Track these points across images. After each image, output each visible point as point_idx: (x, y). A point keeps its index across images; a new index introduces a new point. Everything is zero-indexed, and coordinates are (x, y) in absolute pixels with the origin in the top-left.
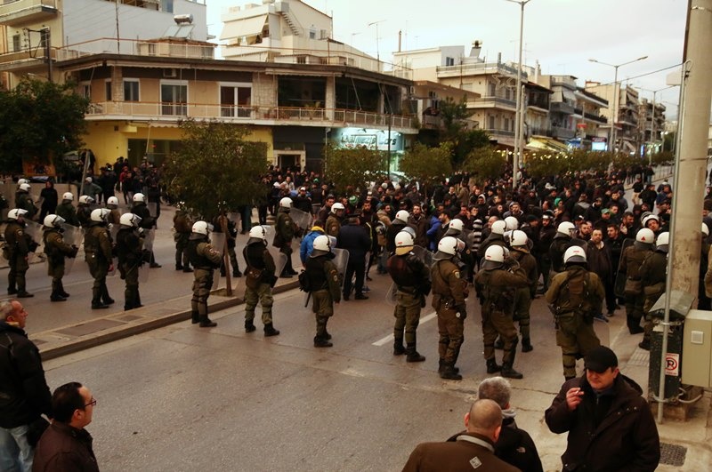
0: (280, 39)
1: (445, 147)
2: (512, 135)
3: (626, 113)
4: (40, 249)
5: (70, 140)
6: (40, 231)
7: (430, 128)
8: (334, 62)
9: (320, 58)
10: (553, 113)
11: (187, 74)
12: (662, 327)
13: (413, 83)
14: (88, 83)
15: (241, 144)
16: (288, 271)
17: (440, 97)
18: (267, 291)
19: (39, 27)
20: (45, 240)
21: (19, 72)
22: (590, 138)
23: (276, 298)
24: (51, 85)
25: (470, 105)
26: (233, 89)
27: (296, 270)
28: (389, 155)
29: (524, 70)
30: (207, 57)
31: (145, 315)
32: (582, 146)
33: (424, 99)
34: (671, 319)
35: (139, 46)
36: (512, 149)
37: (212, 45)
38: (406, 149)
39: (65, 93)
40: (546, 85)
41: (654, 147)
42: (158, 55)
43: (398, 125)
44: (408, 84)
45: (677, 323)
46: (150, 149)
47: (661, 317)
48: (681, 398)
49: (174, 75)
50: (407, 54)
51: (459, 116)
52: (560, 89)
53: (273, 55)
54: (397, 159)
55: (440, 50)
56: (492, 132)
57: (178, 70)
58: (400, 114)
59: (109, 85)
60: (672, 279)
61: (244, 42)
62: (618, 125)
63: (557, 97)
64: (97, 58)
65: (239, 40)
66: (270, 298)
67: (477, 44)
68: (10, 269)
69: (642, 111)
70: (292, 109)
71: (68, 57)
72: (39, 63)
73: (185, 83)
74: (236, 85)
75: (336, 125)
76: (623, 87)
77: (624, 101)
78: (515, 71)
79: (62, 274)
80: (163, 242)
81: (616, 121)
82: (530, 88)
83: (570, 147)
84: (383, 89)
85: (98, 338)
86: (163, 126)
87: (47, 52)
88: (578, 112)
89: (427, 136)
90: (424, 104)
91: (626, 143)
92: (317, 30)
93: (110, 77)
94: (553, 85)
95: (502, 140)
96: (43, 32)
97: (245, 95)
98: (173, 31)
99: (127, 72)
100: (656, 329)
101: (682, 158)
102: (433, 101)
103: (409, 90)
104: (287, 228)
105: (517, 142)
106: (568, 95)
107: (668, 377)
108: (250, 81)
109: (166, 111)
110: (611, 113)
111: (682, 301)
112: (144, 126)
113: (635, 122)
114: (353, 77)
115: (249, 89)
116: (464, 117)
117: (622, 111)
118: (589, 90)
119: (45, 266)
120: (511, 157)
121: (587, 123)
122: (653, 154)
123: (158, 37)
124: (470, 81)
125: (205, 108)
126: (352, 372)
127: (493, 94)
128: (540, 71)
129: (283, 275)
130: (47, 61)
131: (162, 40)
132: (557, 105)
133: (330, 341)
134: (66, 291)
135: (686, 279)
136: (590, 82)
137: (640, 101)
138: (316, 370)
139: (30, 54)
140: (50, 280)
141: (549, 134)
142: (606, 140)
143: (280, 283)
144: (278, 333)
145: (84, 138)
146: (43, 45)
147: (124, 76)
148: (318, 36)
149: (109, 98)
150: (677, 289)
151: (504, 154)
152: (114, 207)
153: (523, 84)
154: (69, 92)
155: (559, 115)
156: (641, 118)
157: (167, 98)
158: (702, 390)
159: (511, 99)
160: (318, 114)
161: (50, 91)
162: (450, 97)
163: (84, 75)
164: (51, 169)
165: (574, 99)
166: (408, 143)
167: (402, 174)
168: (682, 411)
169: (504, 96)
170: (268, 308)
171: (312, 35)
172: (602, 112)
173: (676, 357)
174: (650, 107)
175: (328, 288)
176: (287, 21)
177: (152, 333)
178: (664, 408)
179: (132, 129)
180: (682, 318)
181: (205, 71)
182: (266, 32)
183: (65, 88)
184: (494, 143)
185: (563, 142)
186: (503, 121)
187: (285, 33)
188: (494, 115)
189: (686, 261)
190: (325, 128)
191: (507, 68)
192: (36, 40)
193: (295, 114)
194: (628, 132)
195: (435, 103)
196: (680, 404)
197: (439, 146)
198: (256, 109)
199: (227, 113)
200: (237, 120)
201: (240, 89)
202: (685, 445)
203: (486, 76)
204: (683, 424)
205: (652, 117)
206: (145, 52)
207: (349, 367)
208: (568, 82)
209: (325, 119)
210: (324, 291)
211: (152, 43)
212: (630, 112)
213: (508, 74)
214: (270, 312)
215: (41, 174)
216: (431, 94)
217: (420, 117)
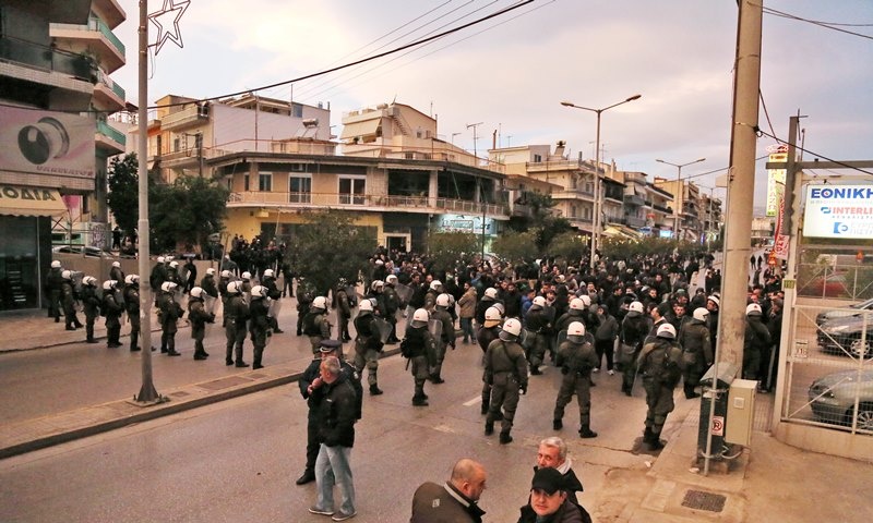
0: (391, 138)
1: (533, 231)
2: (591, 222)
3: (688, 206)
4: (186, 315)
5: (214, 224)
6: (186, 300)
7: (519, 215)
8: (437, 158)
9: (425, 154)
10: (626, 204)
11: (311, 168)
12: (711, 394)
13: (506, 176)
14: (231, 176)
15: (353, 228)
16: (393, 339)
17: (529, 189)
18: (374, 356)
19: (194, 132)
20: (189, 309)
21: (178, 169)
22: (658, 226)
23: (379, 362)
24: (201, 179)
25: (554, 196)
26: (349, 180)
27: (399, 338)
28: (483, 238)
29: (601, 166)
30: (329, 154)
31: (269, 372)
32: (651, 233)
33: (515, 190)
34: (719, 387)
35: (273, 145)
36: (590, 234)
37: (333, 143)
38: (499, 233)
39: (211, 185)
40: (620, 180)
41: (711, 236)
42: (288, 152)
43: (491, 212)
44: (501, 177)
45: (723, 391)
46: (278, 231)
47: (710, 385)
48: (724, 454)
49: (301, 169)
50: (502, 151)
51: (545, 206)
52: (632, 184)
53: (385, 151)
54: (490, 242)
55: (530, 148)
56: (574, 220)
57: (304, 165)
58: (494, 203)
59: (247, 177)
60: (720, 352)
61: (361, 141)
62: (682, 216)
63: (630, 191)
64: (238, 156)
65: (356, 140)
66: (374, 362)
67: (561, 143)
68: (162, 332)
69: (702, 205)
70: (399, 197)
71: (216, 155)
72: (193, 161)
73: (309, 175)
74: (353, 177)
75: (438, 212)
76: (686, 184)
77: (687, 196)
78: (593, 168)
79: (203, 337)
80: (287, 311)
81: (680, 212)
82: (606, 181)
83: (641, 234)
84: (479, 182)
85: (231, 392)
86: (289, 211)
87: (200, 152)
88: (648, 204)
89: (517, 223)
90: (515, 194)
91: (689, 231)
92: (424, 130)
93: (248, 170)
94: (626, 180)
95: (582, 227)
96: (197, 136)
97: (360, 185)
98: (302, 132)
99: (263, 166)
100: (705, 395)
101: (729, 248)
102: (522, 192)
103: (501, 182)
104: (391, 301)
105: (595, 229)
106: (640, 190)
107: (714, 437)
108: (365, 174)
109: (294, 199)
110: (676, 206)
111: (728, 371)
112: (274, 212)
113: (696, 214)
114: (453, 170)
115: (363, 181)
116: (549, 207)
117: (685, 204)
118: (657, 186)
119: (189, 330)
120: (590, 242)
121: (656, 214)
122: (711, 242)
123: (289, 138)
124: (555, 175)
125: (325, 197)
126: (445, 428)
127: (575, 187)
128: (615, 168)
129: (388, 343)
130: (199, 159)
131: (292, 140)
132: (631, 197)
133: (427, 401)
134: (207, 352)
135: (733, 352)
136: (658, 179)
137: (700, 196)
138: (414, 425)
139: (187, 154)
140: (194, 341)
141: (624, 222)
142: (672, 229)
143: (386, 348)
144: (381, 393)
145: (224, 221)
146: (197, 146)
147: (260, 170)
148: (424, 136)
149: (247, 189)
150: (725, 360)
151: (584, 239)
152: (247, 281)
153: (600, 178)
154: (215, 184)
155: (632, 207)
156: (701, 210)
157: (294, 189)
158: (742, 448)
159: (590, 192)
160: (422, 202)
161: (200, 184)
162: (537, 188)
163: (228, 170)
164: (198, 248)
165: (645, 192)
166: (501, 229)
167: (494, 254)
168: (724, 465)
169: (584, 188)
170: (374, 370)
171: (419, 135)
172: (668, 204)
173: (721, 420)
174: (709, 201)
175: (425, 354)
176: (398, 123)
177: (274, 389)
178: (710, 463)
179: (264, 214)
180: (727, 386)
181: (327, 166)
182: (379, 133)
183: (212, 181)
184: (576, 229)
185: (635, 229)
186: (583, 210)
187: (395, 134)
188: (575, 204)
189: (733, 336)
190: (427, 214)
191: (587, 165)
192: (192, 142)
193: (402, 202)
194: (690, 222)
195: (524, 194)
196: (723, 460)
197: (527, 231)
198: (369, 197)
199: (345, 201)
200: (352, 206)
201: (356, 181)
202: (724, 494)
203: (569, 171)
204: (725, 477)
205: (710, 209)
206: (278, 150)
207: (441, 424)
208: (639, 178)
209: (428, 206)
210: (422, 357)
211: (283, 143)
212: (692, 206)
213: (589, 171)
214: (375, 375)
215: (190, 252)
216: (521, 186)
217: (511, 206)
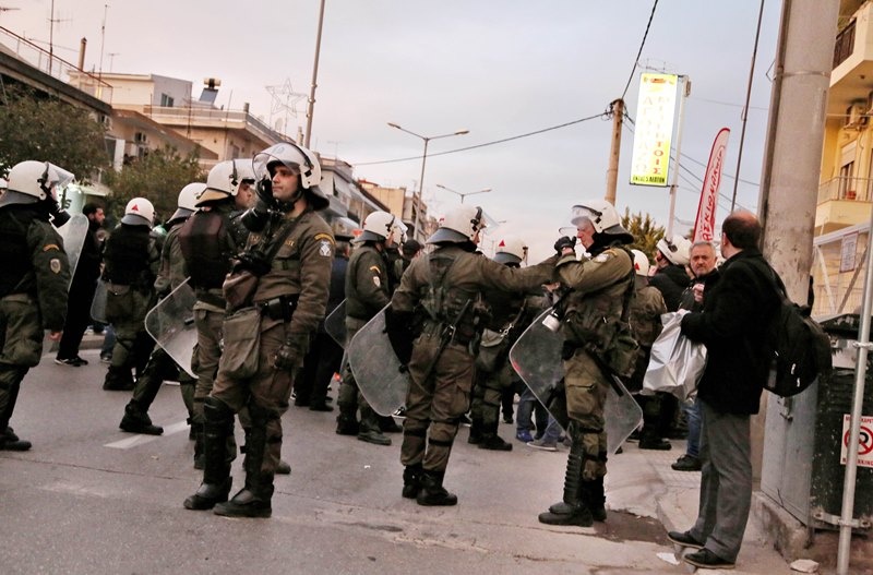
13: (111, 109)
17: (154, 145)
33: (128, 141)
44: (103, 108)
52: (331, 175)
55: (153, 80)
67: (212, 83)
76: (409, 194)
77: (409, 215)
90: (127, 148)
102: (141, 150)
106: (341, 186)
137: (429, 218)
162: (172, 145)
165: (349, 194)
195: (143, 153)
203: (226, 130)
208: (341, 169)
216: (139, 137)
217: (118, 167)
